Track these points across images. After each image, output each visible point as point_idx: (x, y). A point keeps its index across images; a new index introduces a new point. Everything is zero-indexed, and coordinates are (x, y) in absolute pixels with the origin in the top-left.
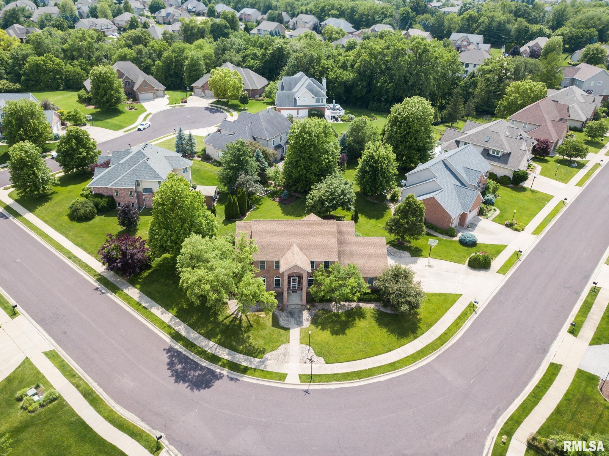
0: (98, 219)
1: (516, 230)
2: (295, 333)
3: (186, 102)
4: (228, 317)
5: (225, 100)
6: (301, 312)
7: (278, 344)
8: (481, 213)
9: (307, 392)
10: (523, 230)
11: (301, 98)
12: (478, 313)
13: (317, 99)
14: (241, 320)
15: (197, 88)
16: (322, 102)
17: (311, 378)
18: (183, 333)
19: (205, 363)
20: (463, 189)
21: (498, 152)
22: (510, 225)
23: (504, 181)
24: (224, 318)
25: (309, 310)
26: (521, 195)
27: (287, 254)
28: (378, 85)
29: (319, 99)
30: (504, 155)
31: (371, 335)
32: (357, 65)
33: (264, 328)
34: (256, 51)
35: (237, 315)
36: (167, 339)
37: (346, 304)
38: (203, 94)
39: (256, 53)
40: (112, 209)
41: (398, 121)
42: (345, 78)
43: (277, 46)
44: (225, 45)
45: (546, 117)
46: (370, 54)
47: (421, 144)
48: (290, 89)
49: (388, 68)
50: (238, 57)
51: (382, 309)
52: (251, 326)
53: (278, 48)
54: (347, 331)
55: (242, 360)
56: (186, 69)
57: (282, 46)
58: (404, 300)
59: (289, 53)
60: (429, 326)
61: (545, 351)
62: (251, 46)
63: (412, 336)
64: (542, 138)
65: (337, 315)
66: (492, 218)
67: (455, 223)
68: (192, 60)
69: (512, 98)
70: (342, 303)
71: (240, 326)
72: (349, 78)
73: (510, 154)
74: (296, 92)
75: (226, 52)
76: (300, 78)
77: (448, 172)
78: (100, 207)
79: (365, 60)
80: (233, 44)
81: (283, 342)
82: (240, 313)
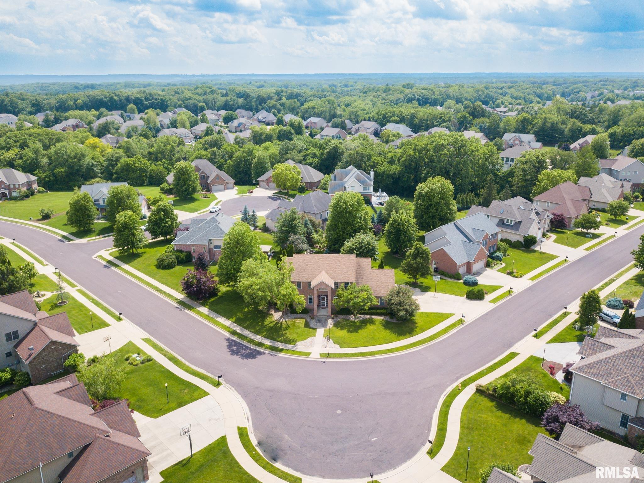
0: (178, 268)
1: (515, 276)
2: (320, 332)
3: (252, 192)
4: (272, 322)
5: (286, 191)
6: (327, 320)
7: (307, 337)
8: (488, 265)
9: (324, 362)
10: (521, 277)
11: (350, 186)
12: (465, 325)
13: (364, 187)
14: (281, 324)
15: (262, 181)
16: (369, 190)
17: (328, 355)
18: (238, 331)
19: (252, 347)
20: (469, 244)
21: (511, 221)
22: (510, 274)
23: (515, 245)
24: (269, 323)
25: (333, 318)
26: (530, 255)
27: (317, 277)
29: (366, 187)
30: (516, 223)
31: (377, 334)
32: (403, 159)
33: (298, 328)
34: (315, 151)
35: (279, 321)
36: (227, 335)
37: (362, 316)
38: (267, 187)
39: (315, 153)
40: (189, 261)
42: (392, 171)
43: (333, 146)
44: (288, 146)
45: (566, 196)
46: (415, 150)
48: (342, 179)
50: (300, 157)
51: (389, 320)
52: (289, 327)
53: (334, 148)
54: (360, 331)
55: (280, 346)
56: (254, 166)
57: (337, 145)
58: (401, 308)
59: (343, 152)
60: (423, 330)
61: (510, 346)
62: (312, 146)
63: (408, 335)
64: (558, 212)
65: (354, 322)
66: (497, 269)
67: (462, 271)
68: (259, 158)
69: (543, 184)
70: (359, 315)
71: (281, 327)
72: (395, 171)
73: (520, 222)
74: (346, 182)
75: (289, 152)
76: (350, 171)
77: (458, 232)
78: (180, 259)
79: (410, 155)
80: (295, 146)
81: (311, 336)
82: (281, 320)
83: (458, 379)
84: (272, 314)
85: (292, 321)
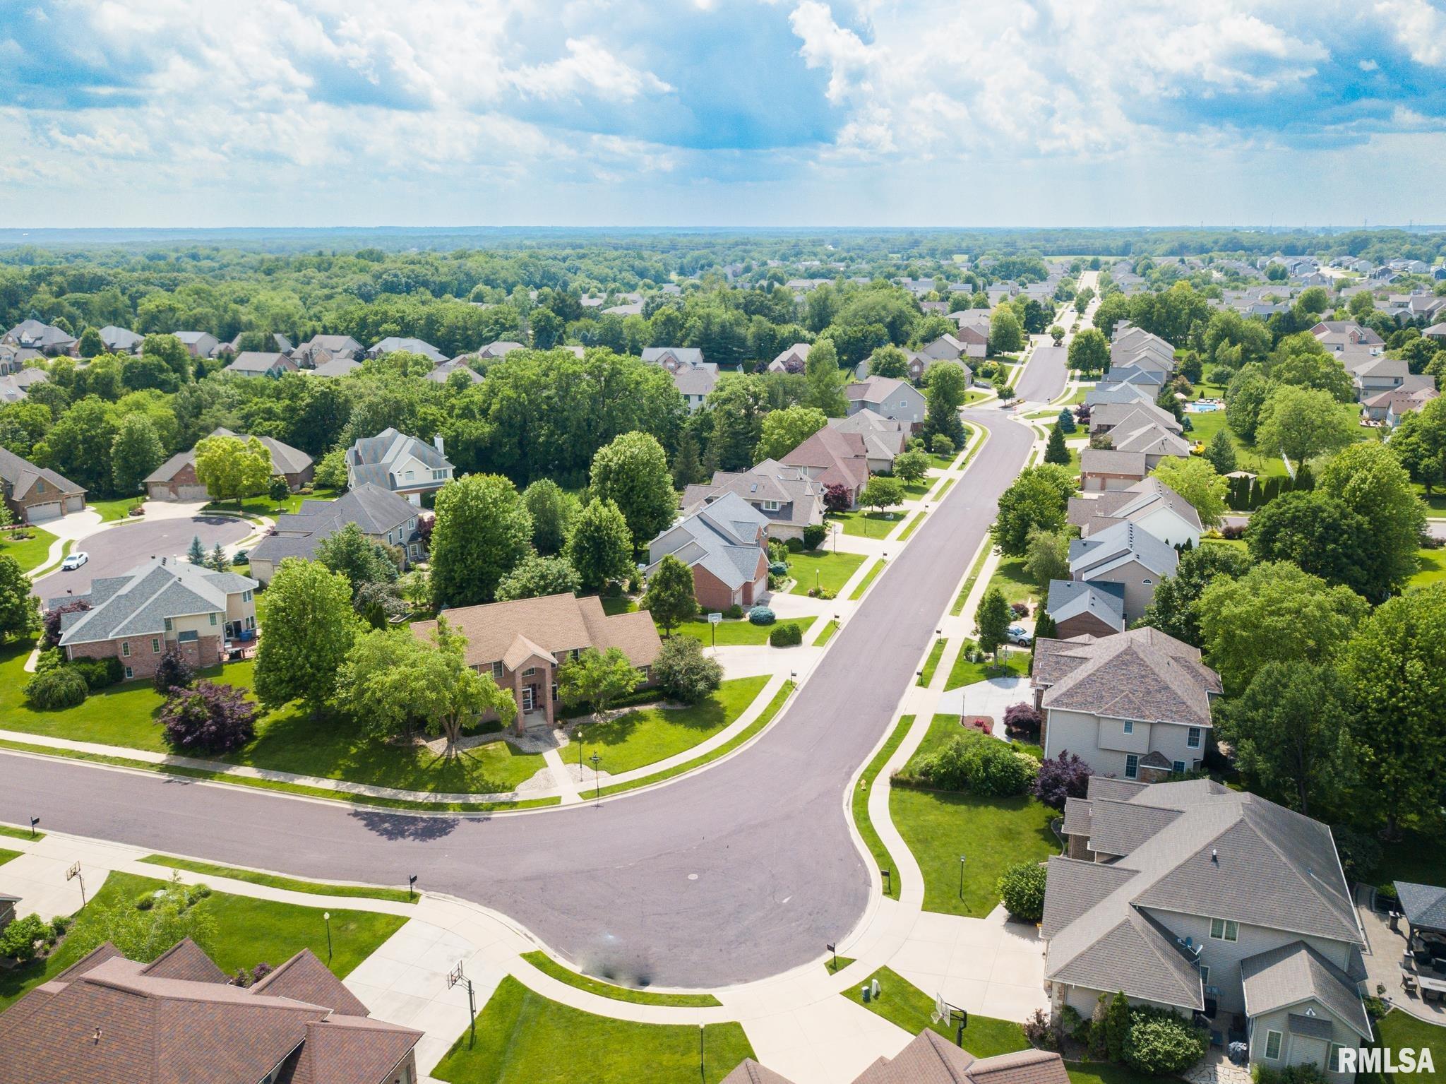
0: (93, 701)
1: (825, 598)
2: (551, 756)
3: (141, 513)
6: (550, 733)
7: (531, 771)
8: (771, 586)
9: (598, 806)
10: (835, 597)
11: (403, 473)
12: (800, 689)
13: (434, 472)
14: (458, 759)
15: (156, 484)
16: (445, 477)
17: (598, 792)
18: (368, 793)
19: (426, 815)
20: (736, 550)
21: (774, 504)
22: (816, 594)
23: (795, 546)
24: (429, 763)
25: (561, 728)
26: (822, 560)
27: (511, 649)
28: (541, 440)
29: (440, 471)
30: (783, 507)
31: (663, 735)
32: (495, 407)
33: (501, 759)
34: (268, 405)
35: (450, 755)
36: (347, 806)
37: (615, 711)
38: (173, 496)
39: (270, 408)
40: (117, 681)
41: (611, 472)
42: (475, 433)
43: (319, 389)
44: (199, 398)
45: (833, 453)
46: (516, 387)
47: (656, 503)
48: (376, 460)
49: (552, 409)
50: (234, 417)
51: (669, 707)
52: (479, 762)
53: (324, 394)
54: (628, 738)
56: (117, 452)
57: (329, 387)
59: (347, 401)
60: (739, 712)
61: (893, 708)
62: (255, 395)
63: (720, 726)
64: (834, 483)
65: (608, 726)
66: (788, 591)
67: (738, 600)
68: (130, 431)
69: (775, 437)
70: (608, 712)
71: (460, 766)
72: (483, 433)
73: (791, 504)
74: (392, 463)
75: (204, 411)
76: (393, 439)
77: (710, 531)
78: (94, 678)
79: (509, 399)
80: (215, 395)
81: (538, 768)
82: (454, 753)
83: (849, 775)
84: (424, 747)
85: (478, 750)
